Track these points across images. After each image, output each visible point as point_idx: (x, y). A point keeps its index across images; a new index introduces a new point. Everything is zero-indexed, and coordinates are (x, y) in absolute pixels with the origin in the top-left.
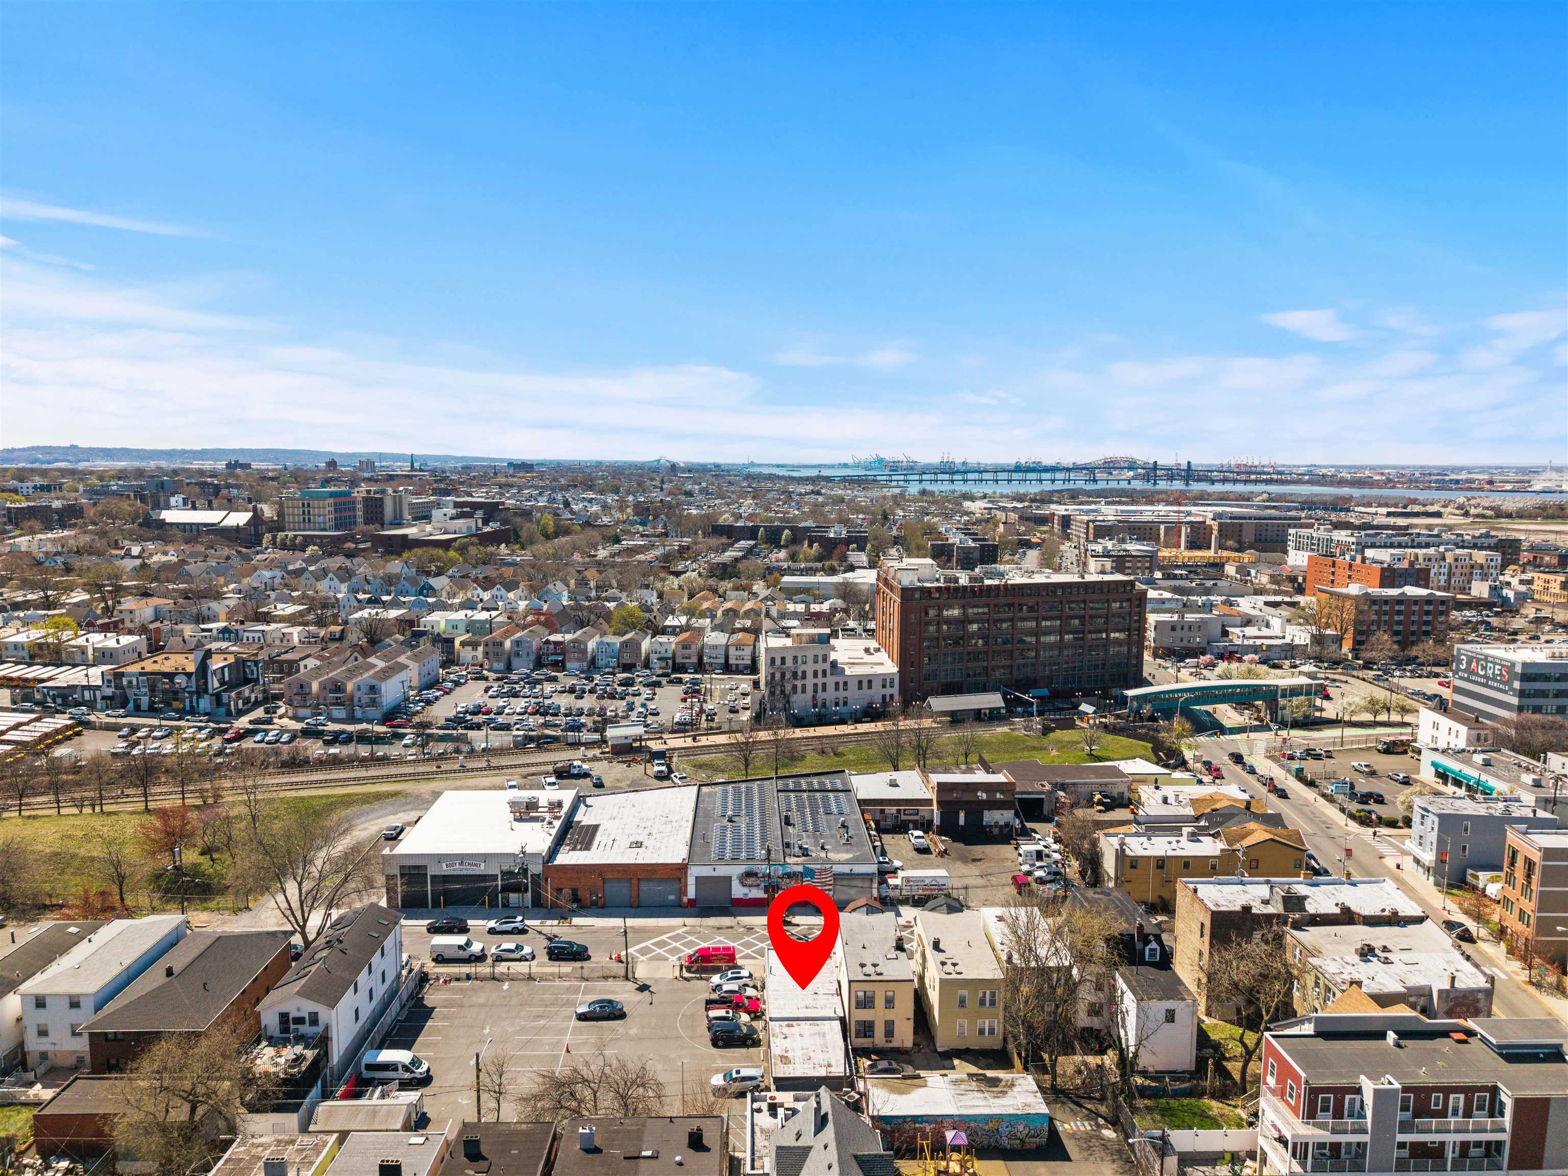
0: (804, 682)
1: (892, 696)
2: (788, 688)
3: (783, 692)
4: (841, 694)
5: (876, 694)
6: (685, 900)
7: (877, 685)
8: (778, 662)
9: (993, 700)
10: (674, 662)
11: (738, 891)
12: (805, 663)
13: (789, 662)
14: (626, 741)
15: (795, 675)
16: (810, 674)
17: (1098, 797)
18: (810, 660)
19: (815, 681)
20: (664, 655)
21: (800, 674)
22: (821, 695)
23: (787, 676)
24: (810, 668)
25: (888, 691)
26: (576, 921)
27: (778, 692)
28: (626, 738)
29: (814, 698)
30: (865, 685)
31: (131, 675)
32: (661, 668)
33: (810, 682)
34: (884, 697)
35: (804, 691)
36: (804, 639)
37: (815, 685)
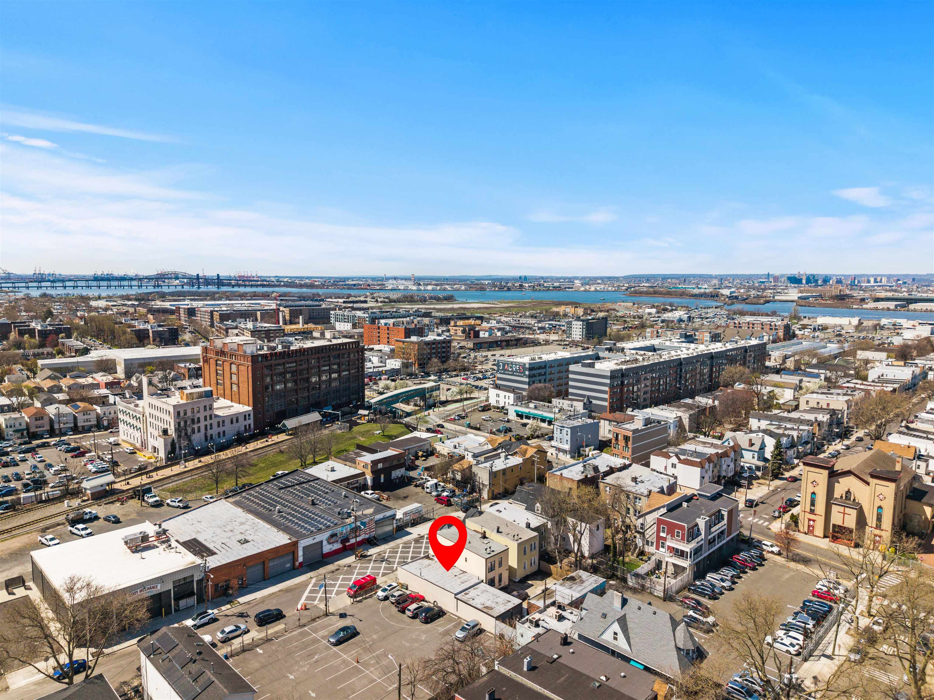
0: (199, 425)
1: (250, 425)
2: (189, 430)
3: (186, 434)
4: (221, 429)
5: (241, 425)
6: (297, 564)
7: (241, 419)
8: (182, 414)
9: (315, 416)
10: (28, 433)
11: (327, 548)
12: (199, 412)
13: (189, 414)
14: (102, 488)
15: (193, 420)
16: (202, 419)
17: (420, 454)
18: (202, 409)
19: (206, 423)
20: (18, 427)
21: (196, 420)
22: (210, 432)
23: (189, 423)
24: (202, 415)
25: (248, 422)
26: (242, 600)
27: (183, 434)
28: (102, 486)
29: (205, 434)
30: (234, 420)
32: (18, 438)
33: (202, 424)
34: (245, 426)
35: (199, 431)
36: (195, 396)
37: (206, 426)
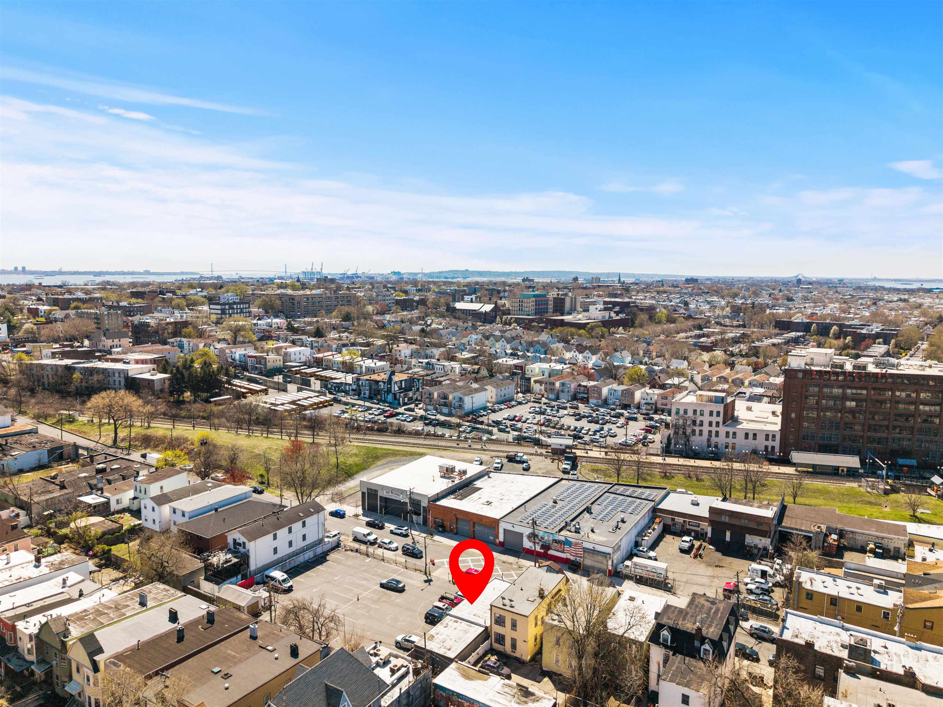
0: (701, 428)
1: (773, 448)
2: (689, 431)
3: (684, 433)
4: (730, 440)
5: (761, 443)
6: (497, 541)
7: (761, 438)
8: (682, 412)
9: (853, 462)
10: (656, 407)
11: (527, 544)
12: (702, 415)
13: (690, 413)
14: (561, 447)
15: (694, 422)
16: (706, 424)
17: (872, 546)
18: (707, 413)
19: (710, 429)
20: (649, 401)
21: (698, 422)
22: (714, 439)
23: (688, 423)
24: (706, 419)
25: (770, 443)
26: (437, 538)
27: (681, 432)
28: (561, 445)
29: (709, 440)
30: (751, 436)
31: (363, 380)
32: (646, 410)
33: (706, 429)
34: (766, 447)
35: (701, 434)
36: (704, 399)
37: (710, 432)
